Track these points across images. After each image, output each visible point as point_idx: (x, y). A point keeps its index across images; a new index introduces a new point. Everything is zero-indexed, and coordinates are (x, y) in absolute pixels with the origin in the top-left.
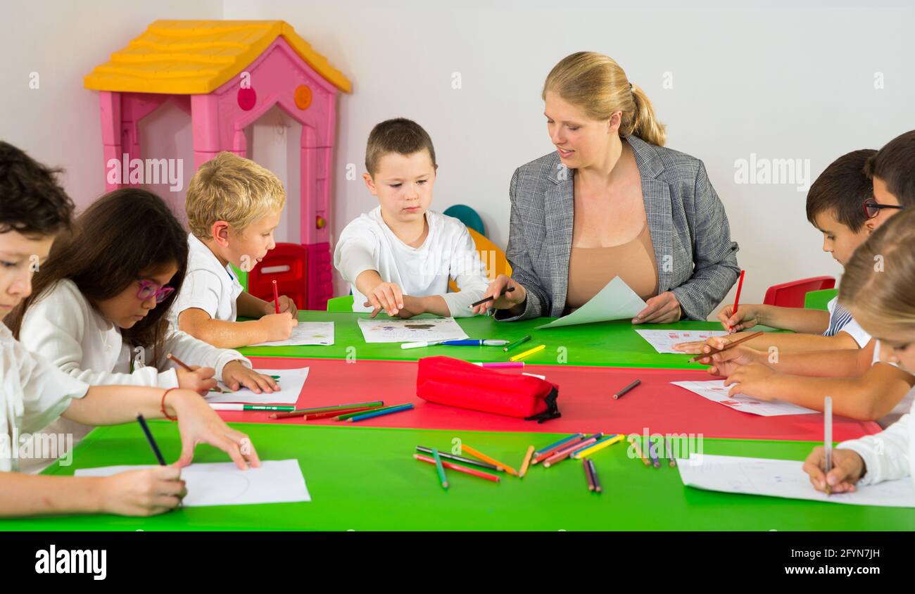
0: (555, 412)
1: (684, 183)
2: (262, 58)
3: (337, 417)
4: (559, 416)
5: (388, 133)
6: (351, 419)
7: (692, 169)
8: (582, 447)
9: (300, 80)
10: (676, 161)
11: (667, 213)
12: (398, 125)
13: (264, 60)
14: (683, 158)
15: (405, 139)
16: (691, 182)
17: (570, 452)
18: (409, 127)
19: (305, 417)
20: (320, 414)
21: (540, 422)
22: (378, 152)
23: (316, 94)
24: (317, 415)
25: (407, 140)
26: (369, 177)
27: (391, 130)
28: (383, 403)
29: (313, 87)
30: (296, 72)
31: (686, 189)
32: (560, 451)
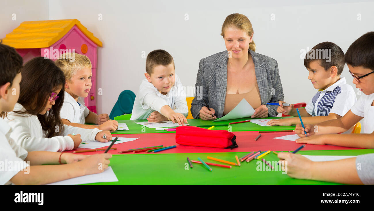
0: (236, 146)
1: (271, 69)
2: (69, 33)
3: (148, 151)
4: (237, 147)
5: (156, 57)
6: (153, 151)
7: (274, 64)
8: (257, 155)
9: (83, 42)
10: (268, 60)
11: (266, 80)
12: (159, 53)
13: (69, 34)
14: (271, 59)
15: (164, 59)
16: (273, 69)
17: (254, 157)
18: (165, 54)
19: (134, 152)
20: (140, 150)
21: (232, 149)
22: (153, 65)
23: (89, 47)
24: (139, 151)
25: (165, 60)
26: (148, 74)
27: (157, 55)
28: (163, 146)
29: (88, 45)
30: (82, 39)
31: (271, 71)
32: (250, 156)
